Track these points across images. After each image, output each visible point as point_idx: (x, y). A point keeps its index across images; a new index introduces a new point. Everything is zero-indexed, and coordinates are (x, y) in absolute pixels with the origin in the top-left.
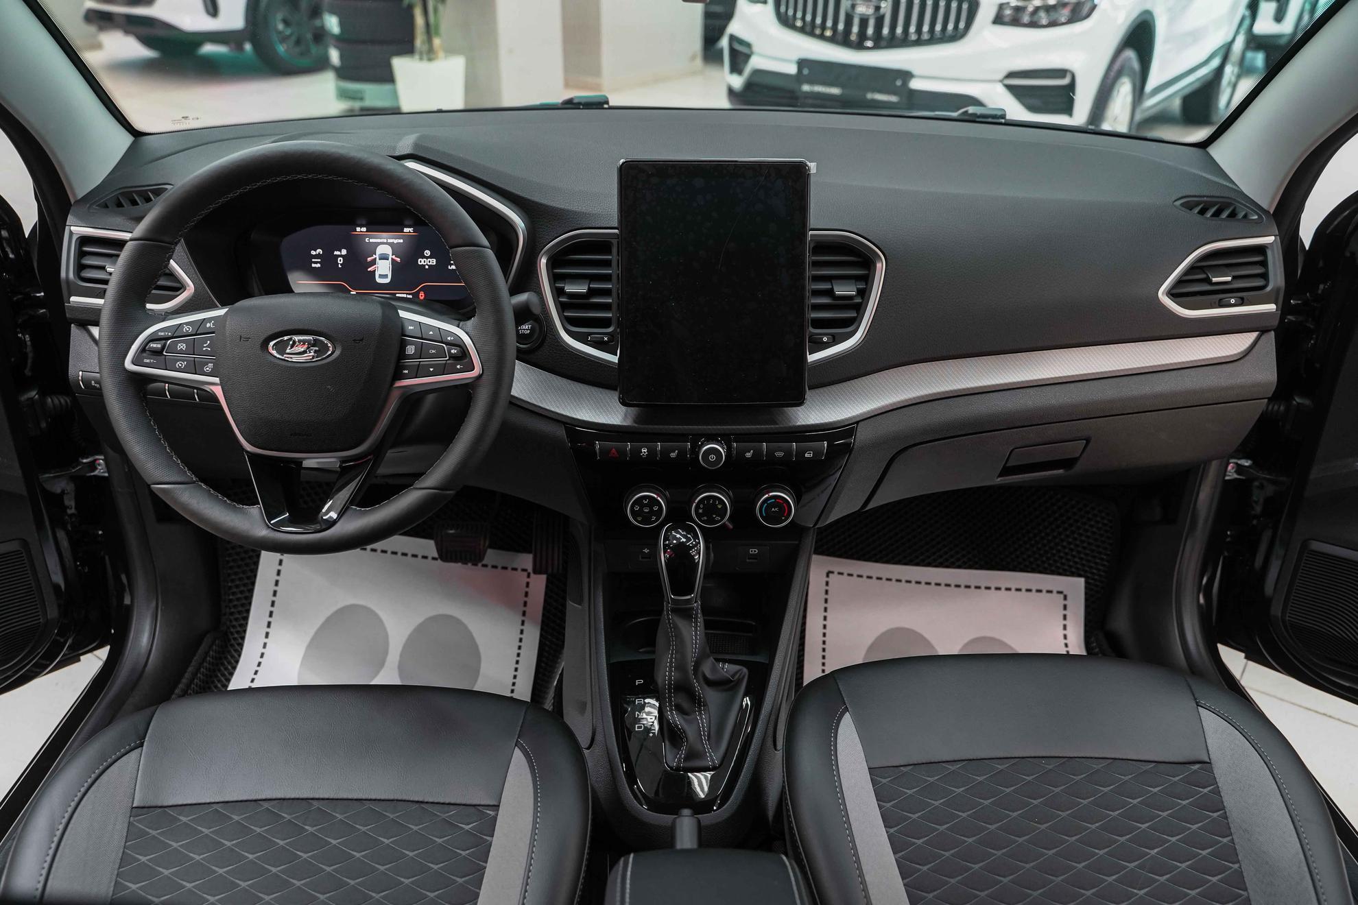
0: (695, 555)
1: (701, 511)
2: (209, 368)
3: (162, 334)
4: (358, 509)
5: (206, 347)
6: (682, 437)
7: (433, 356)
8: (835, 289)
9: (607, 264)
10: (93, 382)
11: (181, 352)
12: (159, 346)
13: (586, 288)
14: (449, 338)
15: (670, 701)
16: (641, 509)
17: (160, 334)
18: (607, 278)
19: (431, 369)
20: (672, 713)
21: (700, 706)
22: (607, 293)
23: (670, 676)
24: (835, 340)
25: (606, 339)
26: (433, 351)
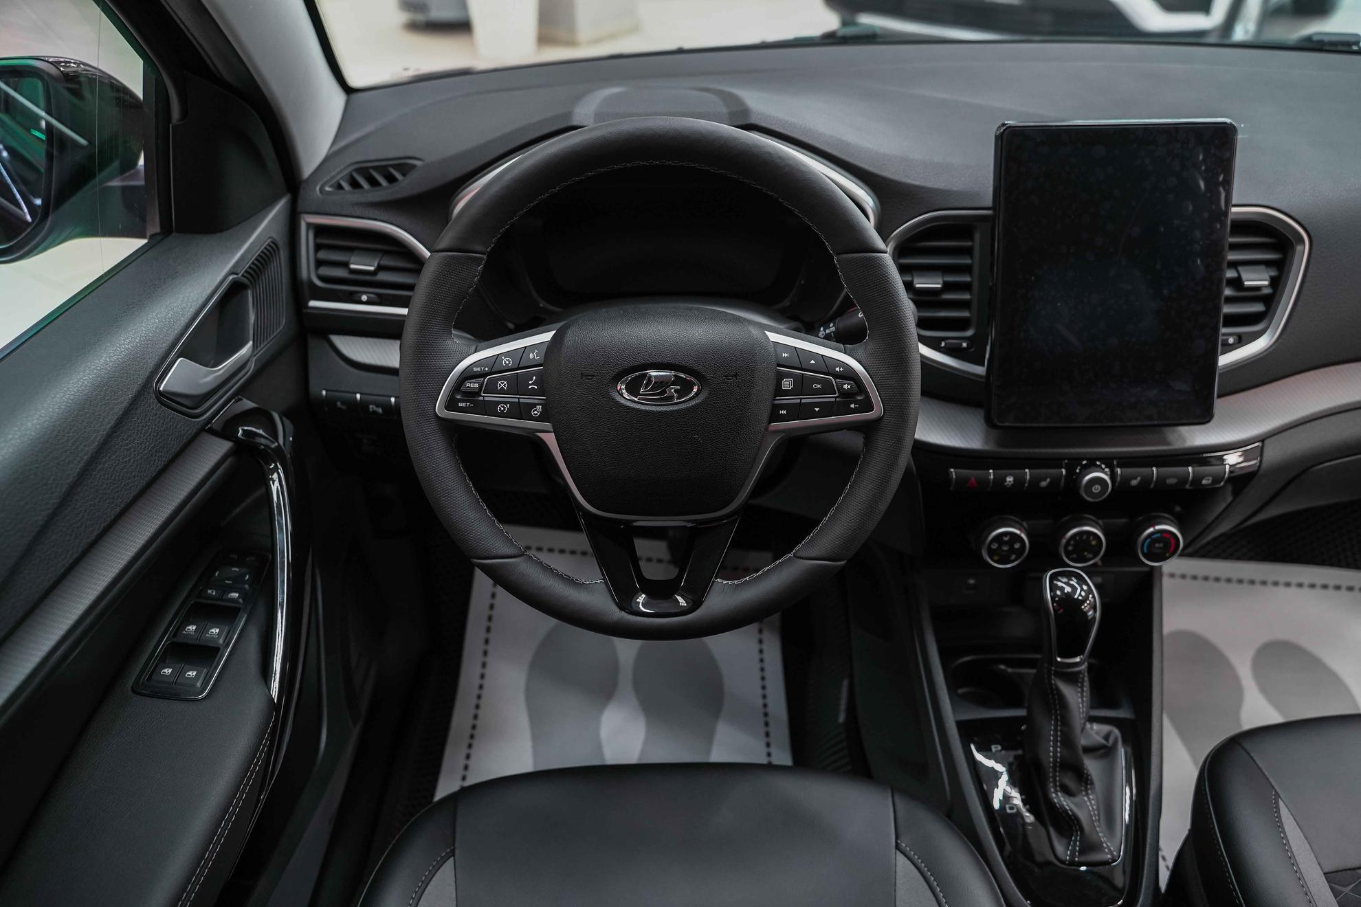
0: (1089, 611)
1: (1070, 548)
2: (536, 412)
3: (478, 369)
4: (725, 582)
5: (531, 384)
6: (1055, 462)
7: (817, 392)
8: (1244, 276)
9: (968, 252)
10: (339, 404)
11: (502, 392)
12: (477, 385)
13: (941, 281)
14: (837, 369)
15: (1055, 782)
16: (999, 547)
17: (475, 369)
18: (966, 269)
19: (817, 409)
20: (1057, 795)
21: (1086, 784)
22: (965, 287)
23: (1055, 752)
24: (1241, 341)
25: (965, 345)
26: (818, 386)
